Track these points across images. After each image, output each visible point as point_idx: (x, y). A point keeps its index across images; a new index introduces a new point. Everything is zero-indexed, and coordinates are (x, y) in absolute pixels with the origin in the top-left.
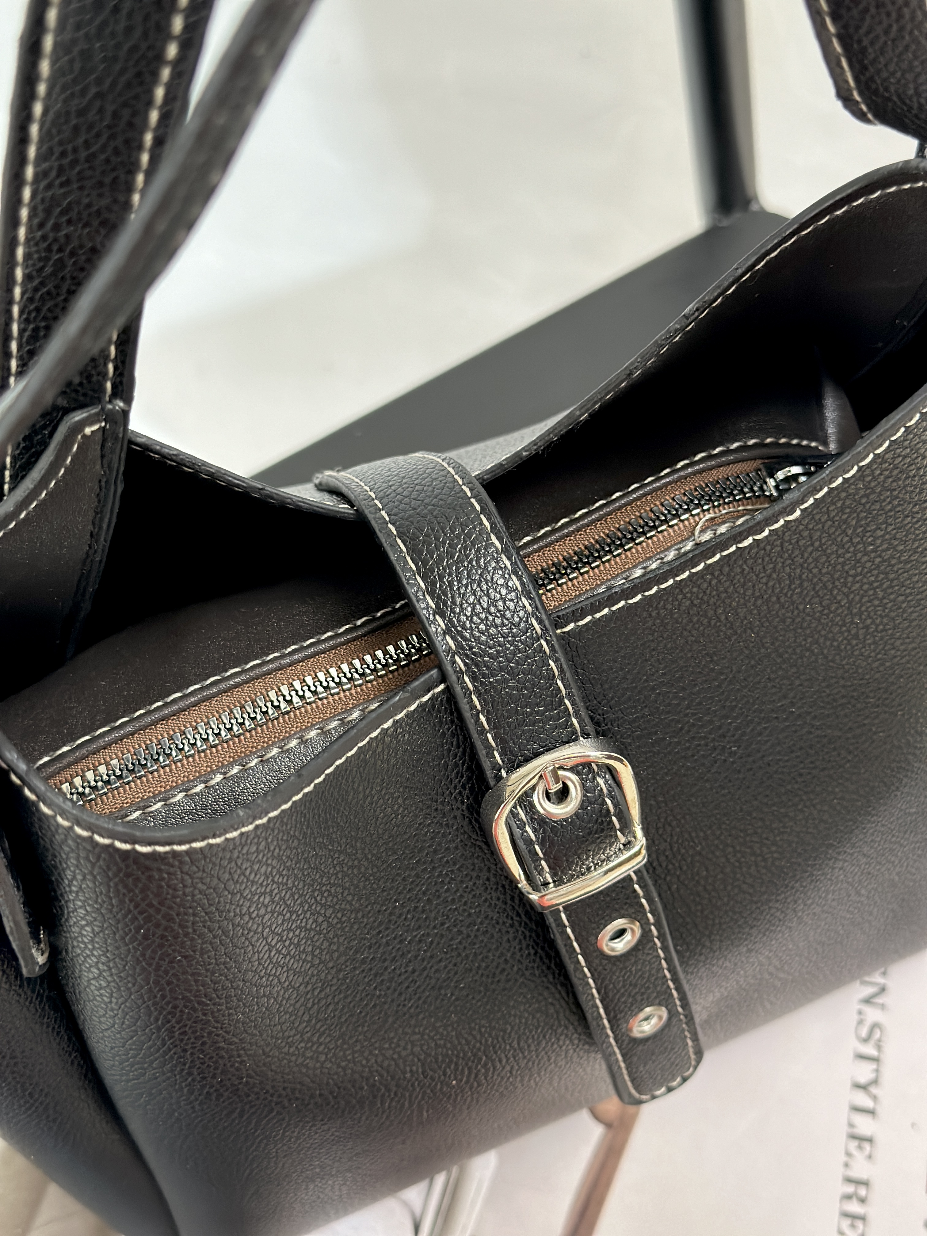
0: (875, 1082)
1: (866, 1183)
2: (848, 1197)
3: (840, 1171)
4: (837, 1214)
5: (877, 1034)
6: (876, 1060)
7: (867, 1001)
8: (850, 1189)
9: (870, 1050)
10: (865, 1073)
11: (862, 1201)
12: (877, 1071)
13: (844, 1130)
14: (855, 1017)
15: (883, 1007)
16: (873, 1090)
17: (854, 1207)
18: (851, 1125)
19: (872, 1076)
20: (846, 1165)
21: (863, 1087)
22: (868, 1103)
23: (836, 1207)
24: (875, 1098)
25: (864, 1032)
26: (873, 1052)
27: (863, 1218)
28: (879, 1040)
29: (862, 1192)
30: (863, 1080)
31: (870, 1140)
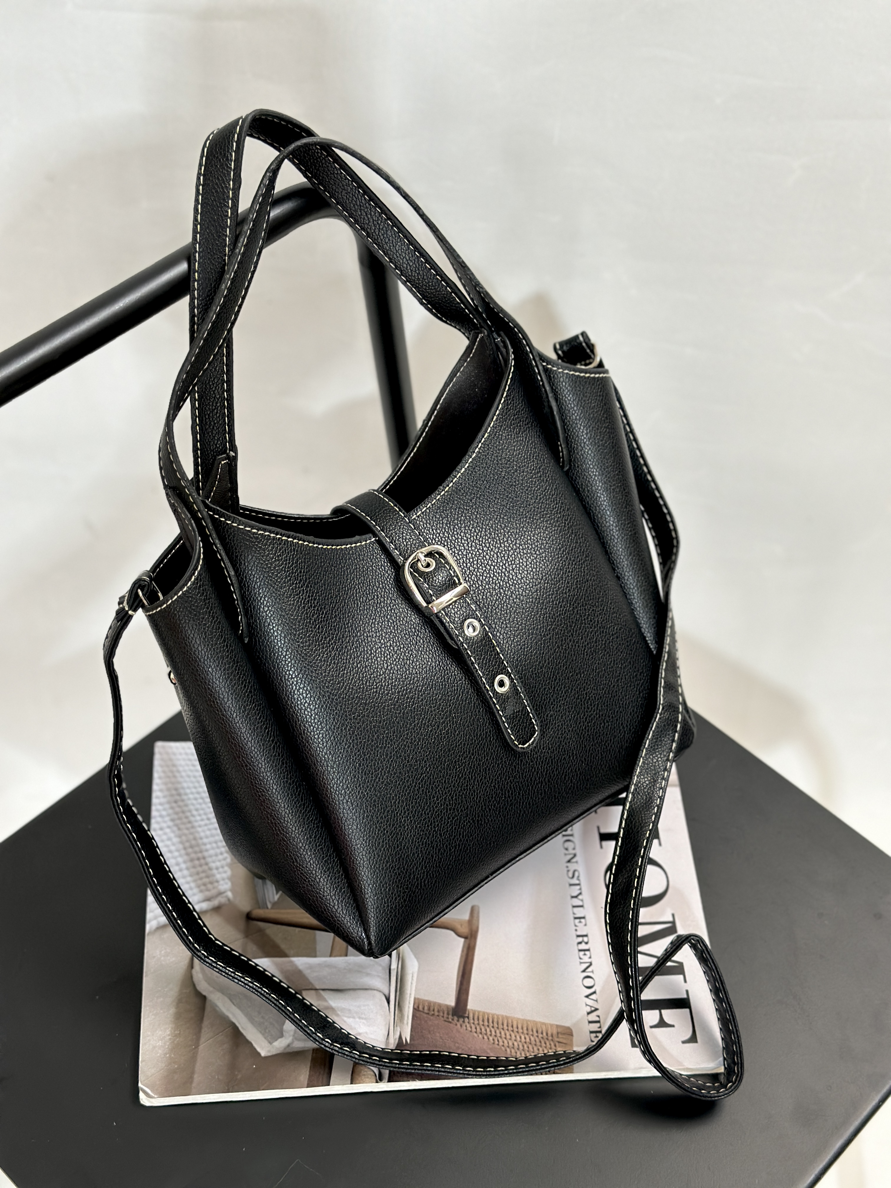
0: (580, 894)
1: (586, 936)
2: (580, 943)
3: (574, 934)
4: (577, 951)
5: (576, 874)
6: (579, 884)
7: (569, 861)
8: (580, 939)
9: (575, 881)
10: (575, 891)
11: (587, 943)
12: (580, 889)
13: (572, 917)
14: (566, 869)
15: (577, 862)
16: (580, 897)
17: (583, 946)
18: (574, 914)
19: (579, 892)
20: (576, 930)
21: (576, 897)
22: (580, 903)
23: (576, 949)
24: (582, 900)
25: (571, 875)
26: (577, 882)
27: (588, 950)
28: (578, 877)
29: (585, 939)
30: (575, 894)
31: (584, 918)
